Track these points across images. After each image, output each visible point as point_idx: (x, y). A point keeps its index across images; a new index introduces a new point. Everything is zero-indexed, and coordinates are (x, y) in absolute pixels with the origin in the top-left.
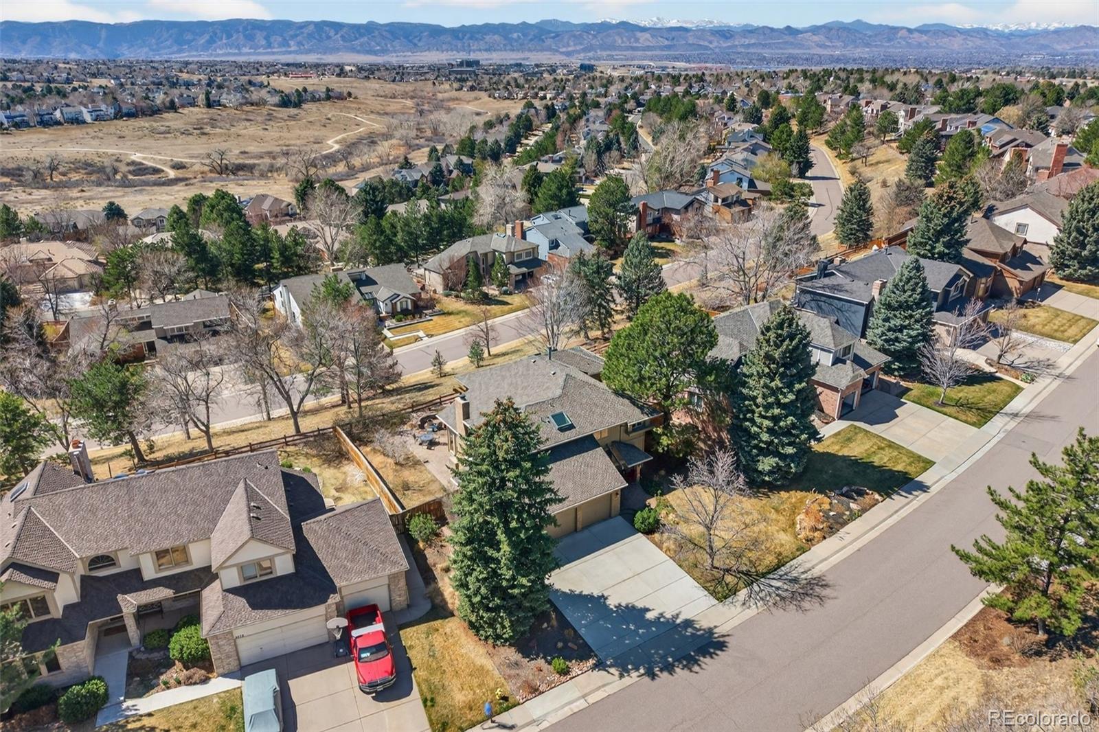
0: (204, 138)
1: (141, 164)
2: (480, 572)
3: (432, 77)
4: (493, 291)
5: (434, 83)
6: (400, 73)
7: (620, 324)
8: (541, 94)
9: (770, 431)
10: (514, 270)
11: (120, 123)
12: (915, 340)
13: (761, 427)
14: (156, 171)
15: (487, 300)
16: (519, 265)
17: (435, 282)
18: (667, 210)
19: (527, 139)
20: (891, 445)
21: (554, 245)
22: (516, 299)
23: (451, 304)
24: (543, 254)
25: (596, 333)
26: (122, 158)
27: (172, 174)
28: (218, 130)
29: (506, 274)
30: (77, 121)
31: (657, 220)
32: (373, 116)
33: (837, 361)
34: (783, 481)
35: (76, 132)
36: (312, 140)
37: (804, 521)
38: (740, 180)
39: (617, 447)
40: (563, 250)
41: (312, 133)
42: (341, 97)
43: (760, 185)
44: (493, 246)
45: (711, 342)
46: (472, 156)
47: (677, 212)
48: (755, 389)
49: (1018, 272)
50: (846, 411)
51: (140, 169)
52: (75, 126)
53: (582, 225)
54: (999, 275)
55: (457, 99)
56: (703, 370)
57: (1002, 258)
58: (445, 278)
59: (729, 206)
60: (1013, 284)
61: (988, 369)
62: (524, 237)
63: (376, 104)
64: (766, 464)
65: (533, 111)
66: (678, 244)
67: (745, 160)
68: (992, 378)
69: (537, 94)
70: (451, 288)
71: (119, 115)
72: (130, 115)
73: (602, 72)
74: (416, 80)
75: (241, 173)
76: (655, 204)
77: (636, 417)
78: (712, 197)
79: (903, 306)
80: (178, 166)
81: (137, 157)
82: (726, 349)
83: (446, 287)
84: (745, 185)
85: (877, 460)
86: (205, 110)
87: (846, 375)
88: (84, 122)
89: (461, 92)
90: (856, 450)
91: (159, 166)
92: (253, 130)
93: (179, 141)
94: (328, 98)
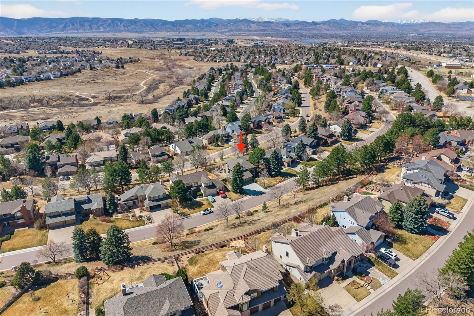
0: (96, 85)
1: (81, 97)
2: (235, 183)
3: (167, 47)
4: (220, 144)
5: (168, 50)
6: (154, 45)
7: (250, 151)
8: (215, 60)
9: (274, 168)
10: (224, 138)
11: (64, 78)
12: (302, 153)
13: (272, 167)
14: (87, 99)
15: (218, 146)
16: (225, 137)
17: (205, 142)
18: (261, 121)
19: (213, 83)
20: (294, 171)
21: (233, 132)
22: (225, 145)
23: (211, 147)
24: (230, 134)
25: (245, 153)
26: (72, 94)
27: (93, 101)
28: (100, 81)
29: (223, 139)
30: (49, 79)
31: (258, 124)
32: (152, 71)
33: (287, 158)
34: (276, 176)
35: (50, 83)
36: (134, 84)
37: (278, 180)
38: (281, 110)
39: (251, 171)
40: (235, 133)
41: (133, 81)
42: (136, 61)
43: (286, 111)
44: (219, 133)
45: (265, 155)
46: (198, 95)
47: (263, 121)
48: (271, 162)
49: (330, 139)
50: (289, 166)
51: (81, 99)
52: (48, 81)
53: (239, 126)
54: (326, 140)
55: (180, 60)
56: (264, 159)
57: (327, 136)
58: (208, 141)
59: (277, 119)
60: (329, 142)
61: (317, 159)
62: (225, 129)
63: (148, 62)
64: (273, 173)
65: (214, 71)
66: (263, 130)
67: (283, 103)
68: (317, 160)
69: (213, 60)
70: (210, 143)
71: (62, 75)
72: (66, 75)
73: (237, 43)
74: (161, 49)
75: (116, 99)
76: (258, 120)
77: (254, 166)
78: (272, 116)
79: (300, 148)
80: (94, 97)
81: (77, 94)
82: (267, 156)
83: (208, 143)
84: (282, 111)
85: (291, 173)
86: (90, 71)
87: (288, 160)
88: (51, 79)
89: (181, 56)
90: (288, 172)
91: (87, 97)
92: (111, 80)
93: (88, 86)
94: (131, 62)
